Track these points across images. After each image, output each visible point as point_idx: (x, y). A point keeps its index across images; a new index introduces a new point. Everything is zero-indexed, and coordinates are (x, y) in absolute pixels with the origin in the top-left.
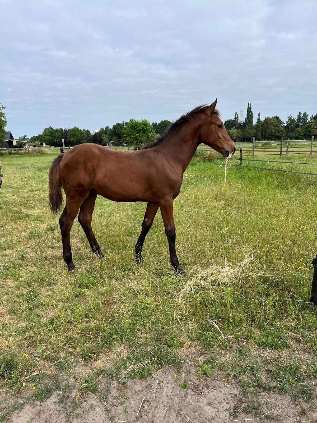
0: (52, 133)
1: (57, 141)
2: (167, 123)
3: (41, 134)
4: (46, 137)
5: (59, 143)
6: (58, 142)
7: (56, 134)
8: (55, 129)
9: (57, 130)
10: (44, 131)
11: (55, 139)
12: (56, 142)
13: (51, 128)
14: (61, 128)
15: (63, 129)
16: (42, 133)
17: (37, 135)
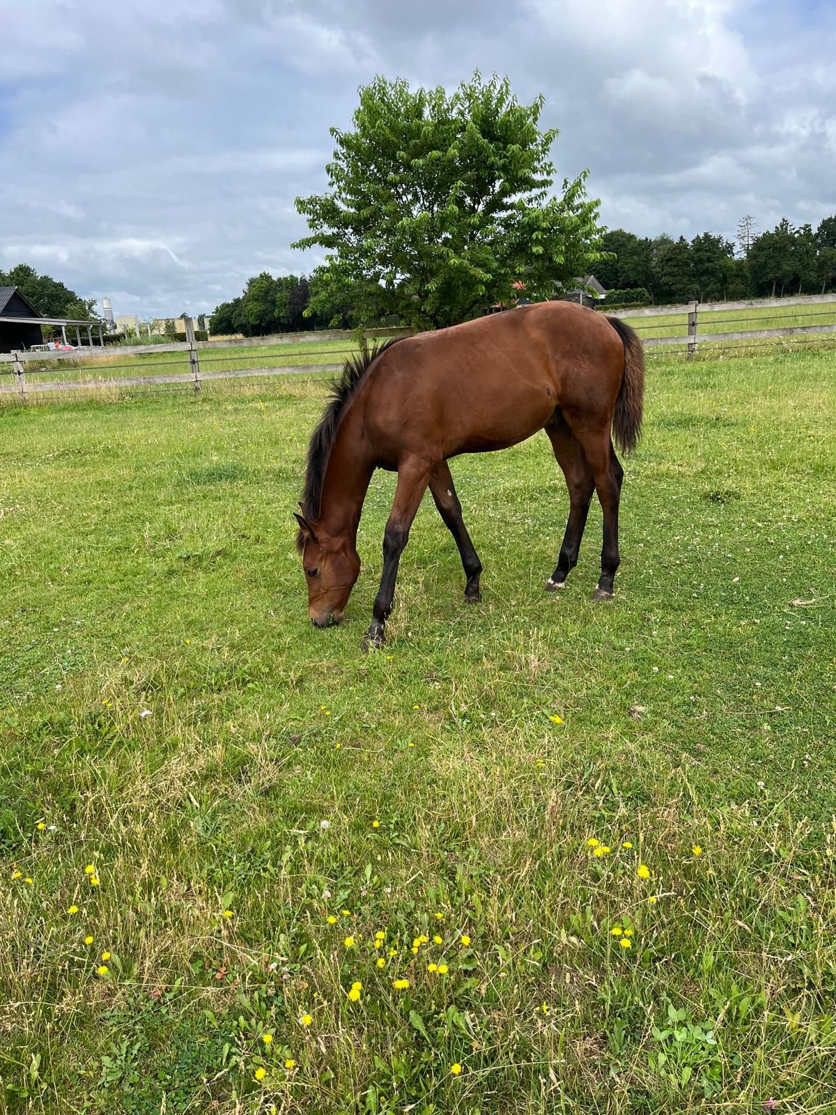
0: (267, 293)
1: (281, 314)
2: (619, 241)
3: (241, 295)
4: (250, 305)
5: (285, 321)
6: (284, 317)
7: (279, 294)
8: (275, 278)
9: (280, 282)
10: (246, 287)
11: (274, 310)
12: (279, 318)
13: (265, 277)
14: (291, 276)
15: (297, 278)
16: (243, 295)
17: (230, 301)
